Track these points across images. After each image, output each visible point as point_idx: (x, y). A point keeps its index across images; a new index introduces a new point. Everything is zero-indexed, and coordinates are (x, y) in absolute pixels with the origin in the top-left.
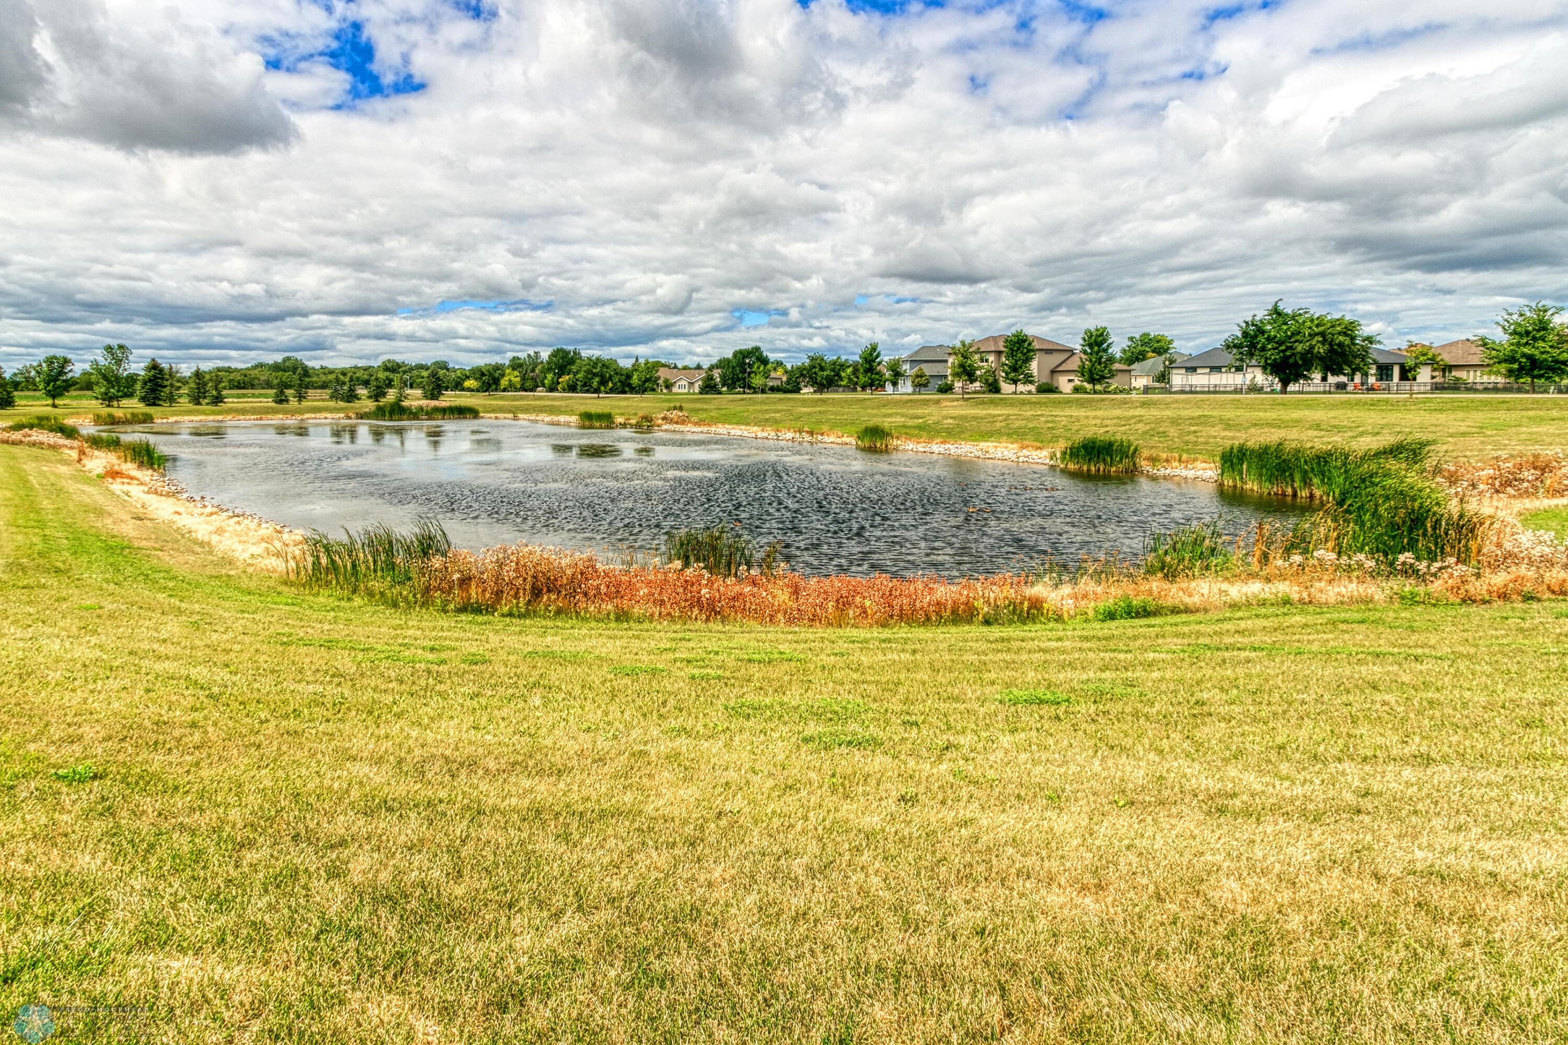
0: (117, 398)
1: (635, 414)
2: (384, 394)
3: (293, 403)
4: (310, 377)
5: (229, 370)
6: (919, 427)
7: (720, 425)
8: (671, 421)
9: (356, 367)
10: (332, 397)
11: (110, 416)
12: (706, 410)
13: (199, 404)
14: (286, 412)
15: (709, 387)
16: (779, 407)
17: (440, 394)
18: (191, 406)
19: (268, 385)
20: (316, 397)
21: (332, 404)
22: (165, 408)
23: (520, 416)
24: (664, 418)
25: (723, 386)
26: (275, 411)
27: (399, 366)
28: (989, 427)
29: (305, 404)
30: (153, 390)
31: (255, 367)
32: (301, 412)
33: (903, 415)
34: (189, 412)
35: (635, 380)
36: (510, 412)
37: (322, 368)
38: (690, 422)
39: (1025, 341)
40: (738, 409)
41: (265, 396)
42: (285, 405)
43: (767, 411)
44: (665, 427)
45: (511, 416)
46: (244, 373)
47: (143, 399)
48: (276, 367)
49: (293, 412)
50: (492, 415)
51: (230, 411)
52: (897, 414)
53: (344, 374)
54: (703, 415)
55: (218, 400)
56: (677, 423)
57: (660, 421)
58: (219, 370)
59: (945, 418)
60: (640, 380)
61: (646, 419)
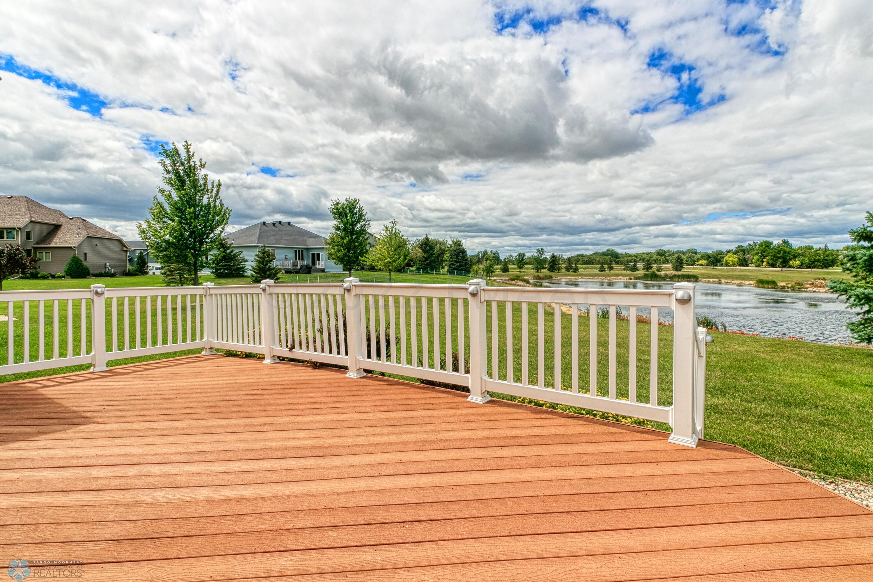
0: (540, 269)
1: (795, 281)
2: (651, 268)
3: (607, 271)
4: (619, 258)
5: (582, 256)
8: (816, 286)
9: (644, 253)
10: (625, 269)
11: (538, 276)
13: (569, 271)
14: (603, 276)
17: (682, 267)
18: (566, 273)
19: (598, 262)
20: (618, 268)
21: (624, 272)
22: (556, 273)
23: (723, 280)
24: (812, 284)
26: (598, 275)
27: (665, 252)
29: (612, 272)
30: (552, 266)
31: (594, 254)
32: (609, 276)
34: (566, 275)
36: (718, 278)
37: (626, 254)
41: (595, 268)
42: (604, 273)
44: (810, 289)
45: (717, 280)
46: (589, 257)
47: (549, 269)
48: (604, 254)
49: (606, 276)
50: (707, 279)
51: (581, 275)
53: (636, 257)
55: (576, 270)
56: (820, 287)
57: (808, 286)
58: (578, 256)
60: (810, 261)
61: (798, 284)
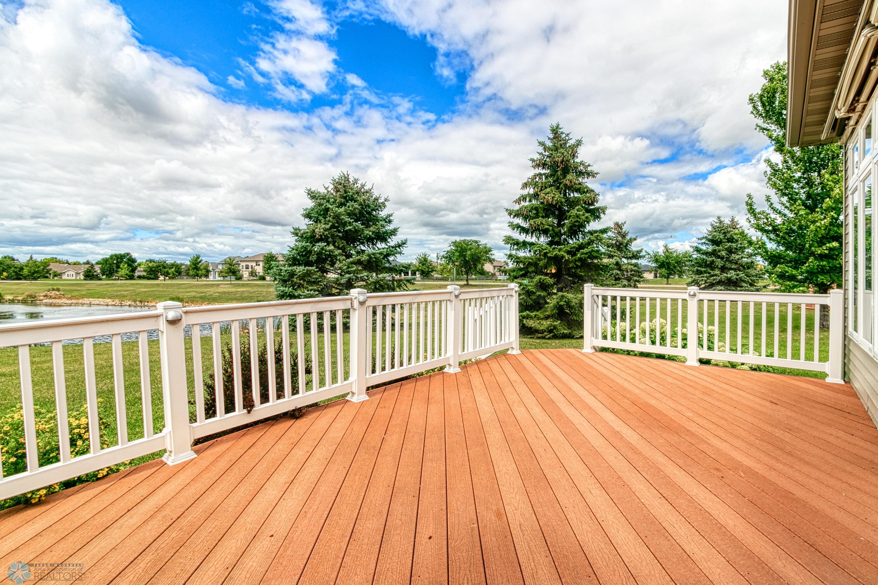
1: (22, 294)
6: (201, 298)
7: (86, 299)
8: (51, 297)
12: (79, 290)
15: (89, 275)
16: (129, 289)
24: (46, 296)
25: (103, 275)
28: (234, 296)
33: (196, 292)
35: (25, 272)
38: (64, 298)
39: (274, 257)
40: (101, 290)
43: (120, 291)
44: (45, 301)
52: (194, 291)
54: (76, 293)
56: (55, 298)
57: (42, 298)
59: (216, 293)
60: (30, 272)
61: (31, 296)
